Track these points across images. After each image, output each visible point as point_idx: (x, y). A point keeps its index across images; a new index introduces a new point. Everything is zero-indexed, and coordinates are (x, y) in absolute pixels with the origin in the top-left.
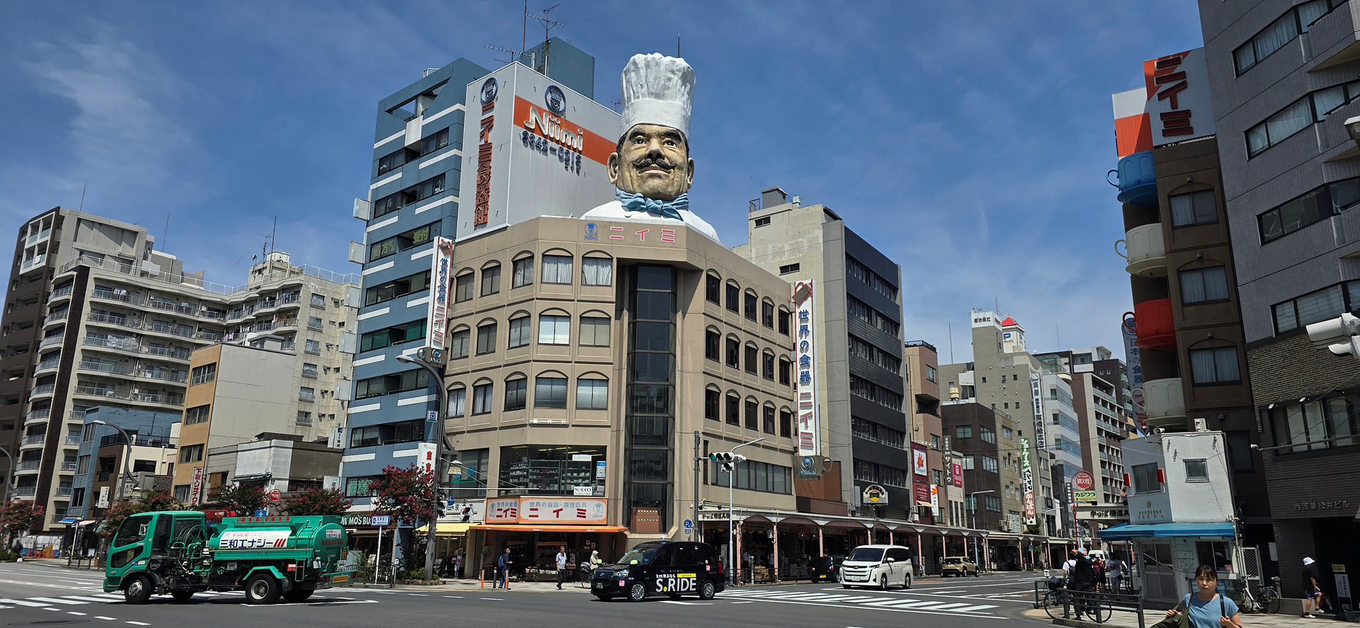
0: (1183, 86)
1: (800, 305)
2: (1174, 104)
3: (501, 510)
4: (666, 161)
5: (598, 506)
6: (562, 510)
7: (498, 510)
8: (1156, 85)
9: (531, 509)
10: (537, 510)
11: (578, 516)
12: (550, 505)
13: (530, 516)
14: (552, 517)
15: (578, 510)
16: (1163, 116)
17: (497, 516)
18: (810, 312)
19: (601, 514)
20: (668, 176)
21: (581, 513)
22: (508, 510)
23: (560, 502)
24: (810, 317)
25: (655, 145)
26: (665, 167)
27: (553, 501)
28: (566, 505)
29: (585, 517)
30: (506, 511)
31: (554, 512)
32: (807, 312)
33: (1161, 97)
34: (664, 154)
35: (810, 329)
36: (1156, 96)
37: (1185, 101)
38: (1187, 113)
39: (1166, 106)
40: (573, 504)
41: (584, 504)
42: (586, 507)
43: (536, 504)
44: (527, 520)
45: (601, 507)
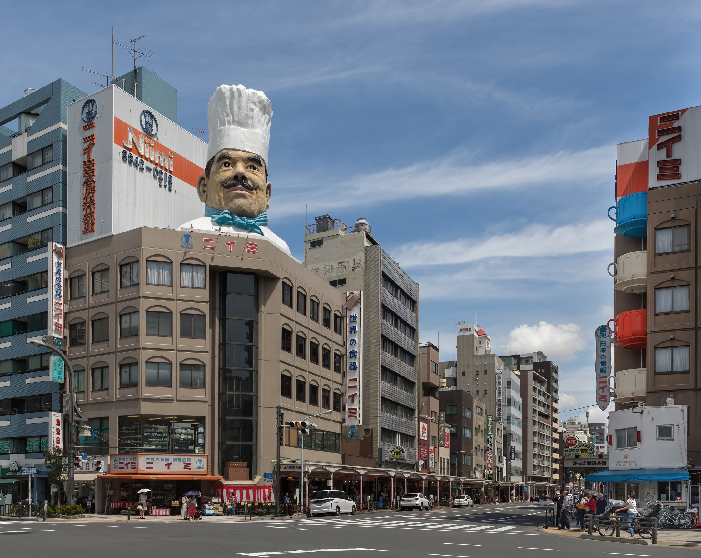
0: (678, 138)
2: (669, 154)
3: (123, 463)
4: (249, 182)
5: (200, 461)
6: (171, 463)
7: (120, 463)
8: (657, 137)
9: (147, 463)
10: (152, 463)
11: (184, 468)
12: (162, 460)
13: (147, 468)
14: (164, 469)
15: (185, 463)
16: (659, 163)
17: (120, 468)
19: (203, 467)
20: (251, 197)
21: (187, 466)
22: (129, 463)
23: (170, 458)
25: (240, 168)
26: (248, 188)
27: (164, 457)
28: (175, 460)
29: (190, 469)
30: (127, 464)
31: (166, 465)
33: (660, 147)
34: (248, 177)
36: (655, 146)
37: (678, 151)
38: (679, 162)
39: (662, 155)
40: (181, 459)
41: (189, 460)
42: (190, 461)
43: (150, 459)
44: (145, 471)
45: (202, 461)
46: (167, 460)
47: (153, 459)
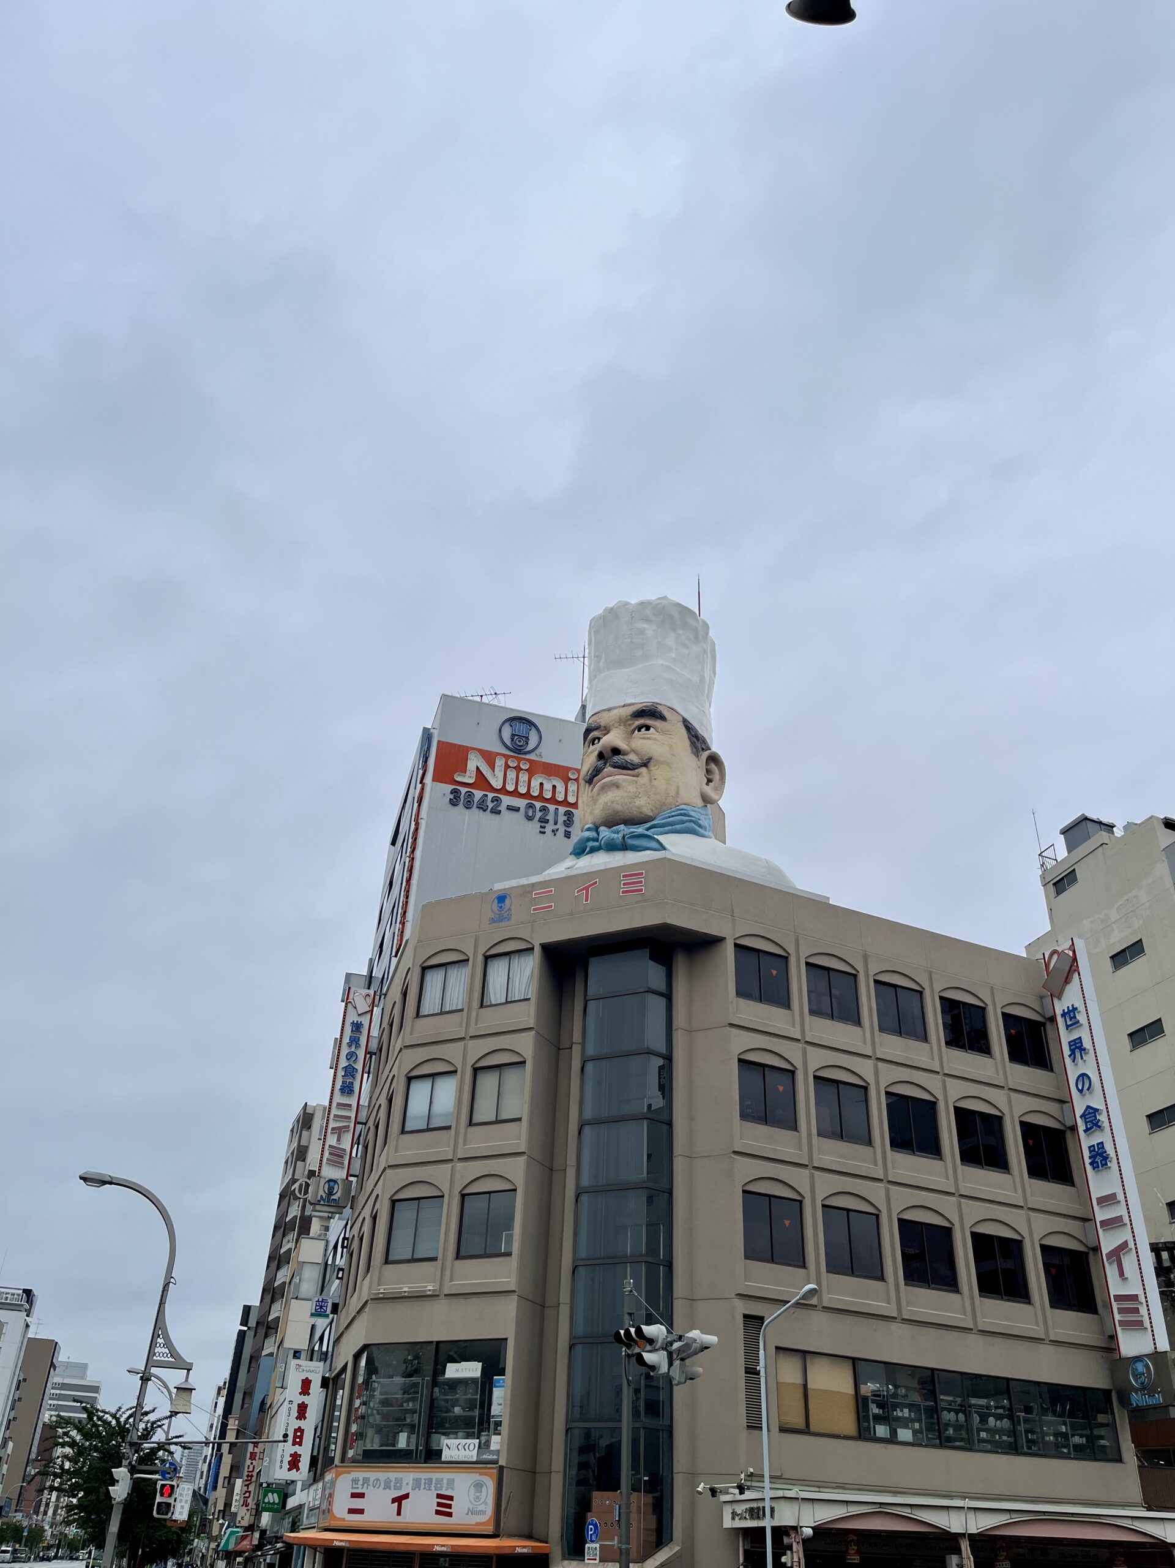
1: (1059, 998)
4: (633, 758)
5: (479, 1486)
6: (406, 1496)
9: (354, 1495)
11: (438, 1512)
12: (387, 1486)
15: (439, 1496)
18: (1082, 1008)
19: (482, 1508)
20: (636, 782)
21: (444, 1505)
23: (407, 1477)
24: (1081, 1018)
25: (611, 738)
26: (629, 768)
27: (394, 1477)
28: (417, 1485)
29: (450, 1515)
31: (394, 1501)
32: (1074, 1009)
34: (626, 747)
35: (1087, 1044)
40: (430, 1480)
41: (451, 1482)
42: (453, 1489)
43: (361, 1482)
44: (343, 1520)
45: (484, 1489)
46: (398, 1484)
47: (366, 1481)
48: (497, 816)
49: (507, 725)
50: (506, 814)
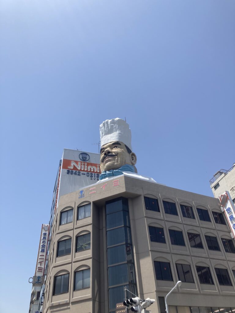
1: (225, 206)
24: (232, 210)
32: (229, 208)
34: (111, 151)
35: (234, 216)
48: (80, 176)
49: (81, 155)
50: (82, 176)
